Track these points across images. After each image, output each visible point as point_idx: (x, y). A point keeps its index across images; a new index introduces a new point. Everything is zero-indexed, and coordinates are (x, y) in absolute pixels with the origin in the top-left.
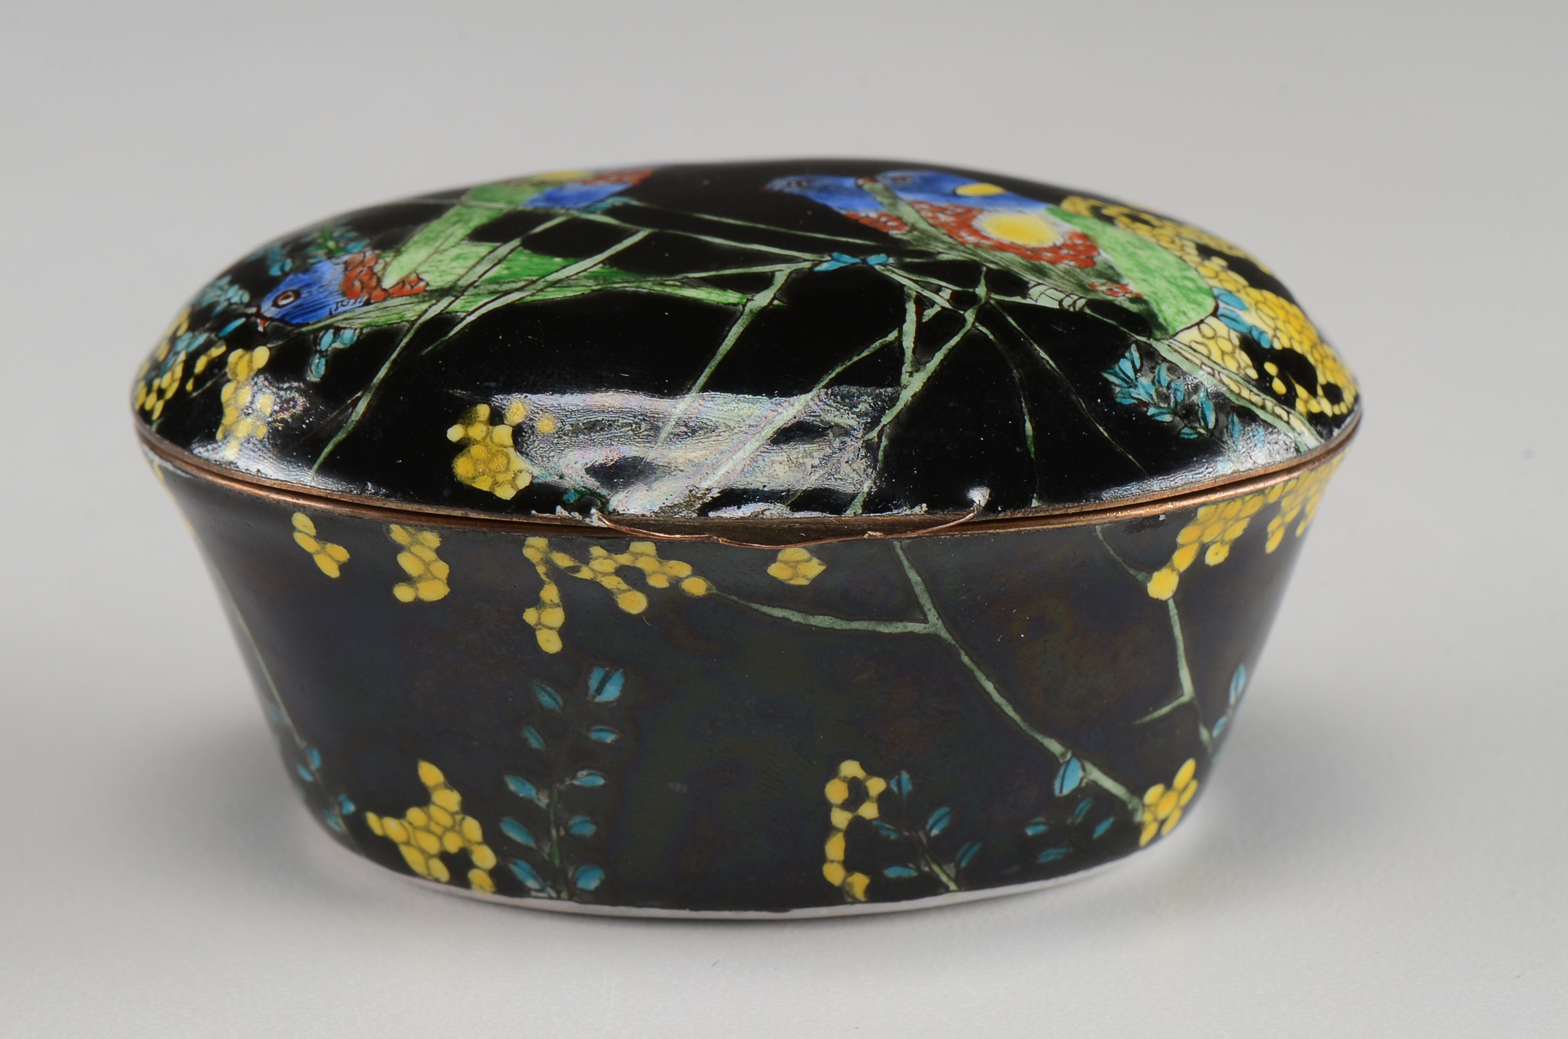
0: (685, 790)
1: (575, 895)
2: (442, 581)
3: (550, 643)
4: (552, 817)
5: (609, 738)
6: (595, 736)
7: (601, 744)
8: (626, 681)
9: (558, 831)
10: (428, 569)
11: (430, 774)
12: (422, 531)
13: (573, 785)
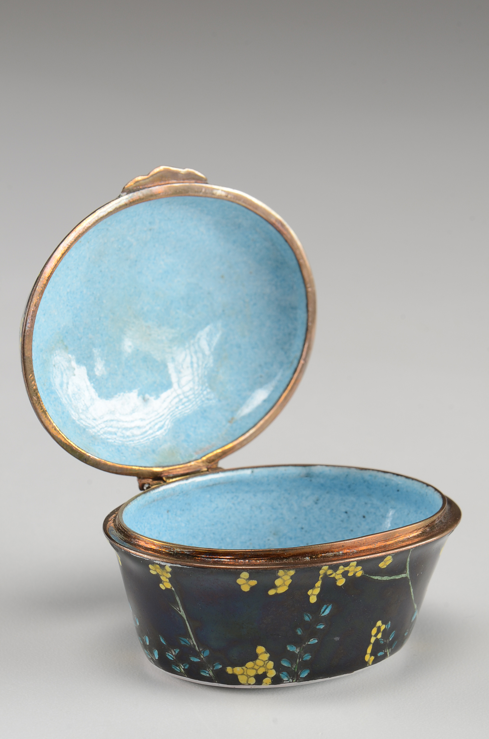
0: (338, 639)
1: (299, 679)
2: (287, 586)
3: (313, 600)
4: (299, 656)
5: (322, 627)
6: (318, 627)
7: (320, 629)
8: (332, 608)
9: (299, 660)
10: (284, 583)
11: (260, 649)
12: (290, 570)
13: (308, 644)
